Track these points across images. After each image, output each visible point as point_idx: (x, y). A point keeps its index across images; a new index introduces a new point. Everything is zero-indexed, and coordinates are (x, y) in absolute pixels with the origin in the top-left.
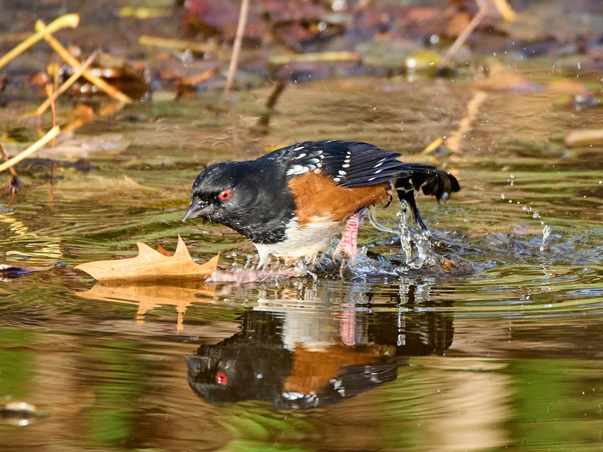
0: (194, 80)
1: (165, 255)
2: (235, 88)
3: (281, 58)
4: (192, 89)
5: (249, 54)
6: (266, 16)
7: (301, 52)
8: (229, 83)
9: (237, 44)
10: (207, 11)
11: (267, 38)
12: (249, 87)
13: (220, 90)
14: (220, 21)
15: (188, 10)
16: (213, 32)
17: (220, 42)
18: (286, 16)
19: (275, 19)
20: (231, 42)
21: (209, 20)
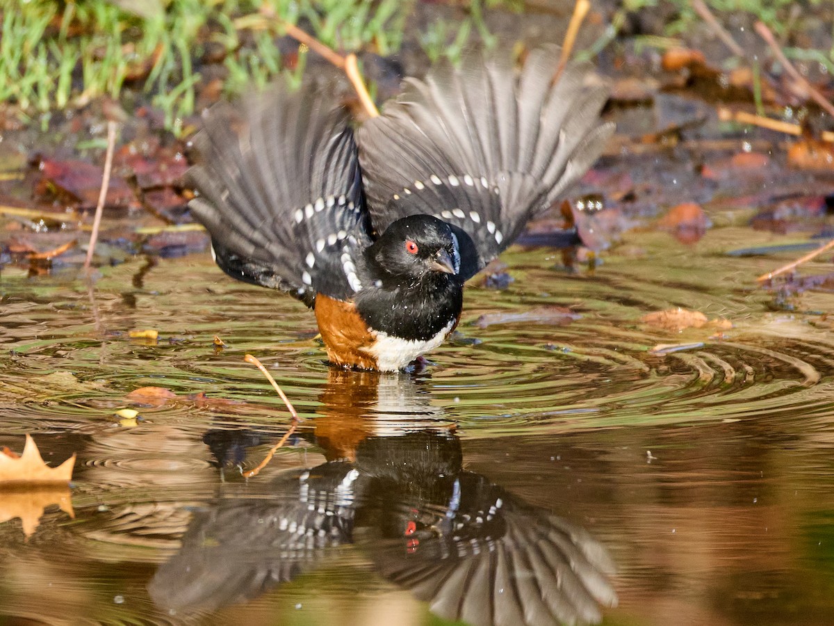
0: (48, 255)
1: (12, 456)
2: (96, 265)
3: (151, 228)
4: (46, 265)
5: (112, 223)
6: (133, 180)
7: (174, 223)
8: (89, 258)
9: (99, 211)
10: (65, 173)
11: (134, 206)
12: (113, 263)
13: (80, 265)
14: (79, 186)
15: (43, 172)
16: (72, 199)
17: (80, 210)
18: (158, 181)
19: (143, 184)
20: (92, 211)
21: (66, 185)
